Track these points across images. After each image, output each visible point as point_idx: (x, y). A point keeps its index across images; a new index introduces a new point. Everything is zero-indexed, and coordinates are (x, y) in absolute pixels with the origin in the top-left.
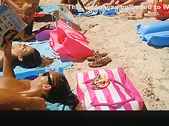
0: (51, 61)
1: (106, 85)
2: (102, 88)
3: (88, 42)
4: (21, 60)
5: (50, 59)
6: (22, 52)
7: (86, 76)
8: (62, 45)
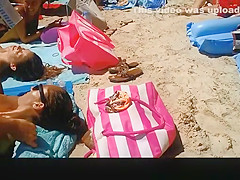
0: (58, 72)
1: (126, 106)
2: (119, 111)
3: (113, 47)
4: (14, 68)
5: (57, 69)
6: (15, 58)
7: (102, 93)
8: (73, 50)
